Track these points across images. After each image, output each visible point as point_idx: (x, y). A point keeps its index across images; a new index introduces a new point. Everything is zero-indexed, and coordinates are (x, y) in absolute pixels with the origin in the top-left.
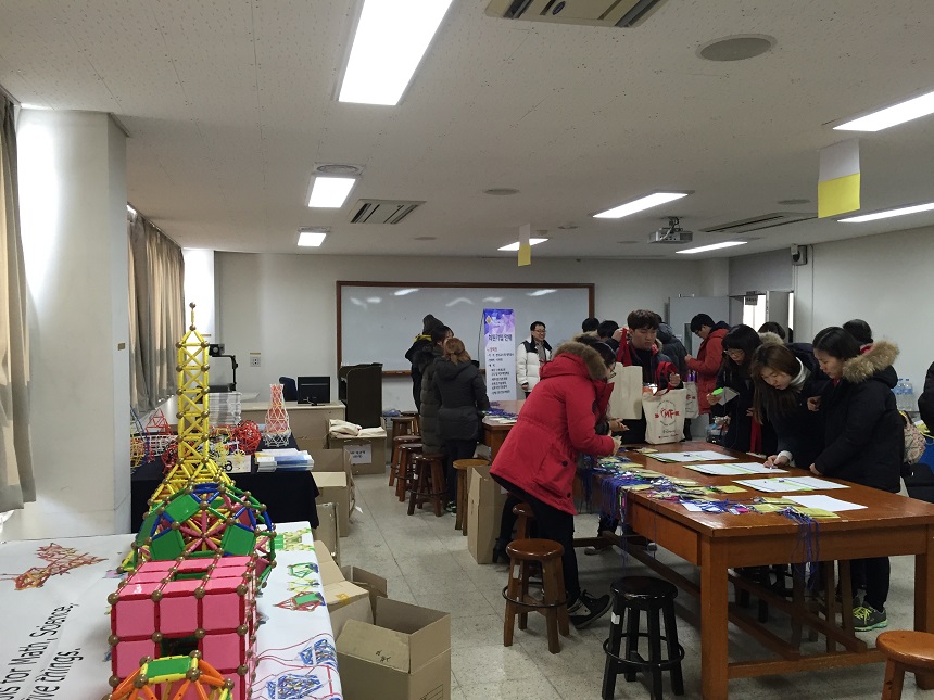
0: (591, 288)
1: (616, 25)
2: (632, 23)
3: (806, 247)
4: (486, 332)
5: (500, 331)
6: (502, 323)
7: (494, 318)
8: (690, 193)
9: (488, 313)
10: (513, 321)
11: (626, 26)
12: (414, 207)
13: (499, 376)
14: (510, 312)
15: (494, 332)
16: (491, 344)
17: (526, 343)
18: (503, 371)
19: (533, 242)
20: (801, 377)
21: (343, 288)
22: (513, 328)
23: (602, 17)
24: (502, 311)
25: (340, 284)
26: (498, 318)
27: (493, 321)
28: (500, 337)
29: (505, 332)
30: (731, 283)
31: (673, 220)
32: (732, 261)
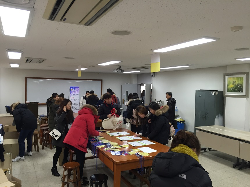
0: (102, 81)
1: (84, 25)
2: (89, 25)
3: (155, 73)
4: (71, 93)
5: (75, 93)
6: (75, 90)
7: (73, 89)
8: (121, 61)
9: (71, 88)
10: (79, 90)
11: (88, 25)
12: (43, 60)
13: (74, 105)
14: (78, 87)
15: (73, 93)
16: (72, 96)
17: (83, 96)
18: (76, 104)
19: (82, 69)
20: (148, 115)
21: (27, 79)
22: (79, 92)
23: (80, 23)
24: (76, 87)
25: (26, 78)
26: (74, 89)
27: (73, 90)
28: (75, 95)
29: (76, 93)
30: (137, 81)
31: (120, 67)
32: (138, 75)
